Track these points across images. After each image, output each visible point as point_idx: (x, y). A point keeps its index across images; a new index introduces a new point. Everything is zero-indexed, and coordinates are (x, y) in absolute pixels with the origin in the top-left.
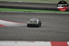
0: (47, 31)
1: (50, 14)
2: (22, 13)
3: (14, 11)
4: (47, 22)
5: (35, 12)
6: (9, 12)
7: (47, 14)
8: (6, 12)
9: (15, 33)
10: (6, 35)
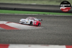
0: (62, 35)
1: (65, 17)
2: (36, 15)
3: (28, 13)
4: (62, 25)
5: (50, 14)
6: (22, 14)
7: (62, 16)
8: (20, 14)
9: (28, 36)
10: (20, 38)
